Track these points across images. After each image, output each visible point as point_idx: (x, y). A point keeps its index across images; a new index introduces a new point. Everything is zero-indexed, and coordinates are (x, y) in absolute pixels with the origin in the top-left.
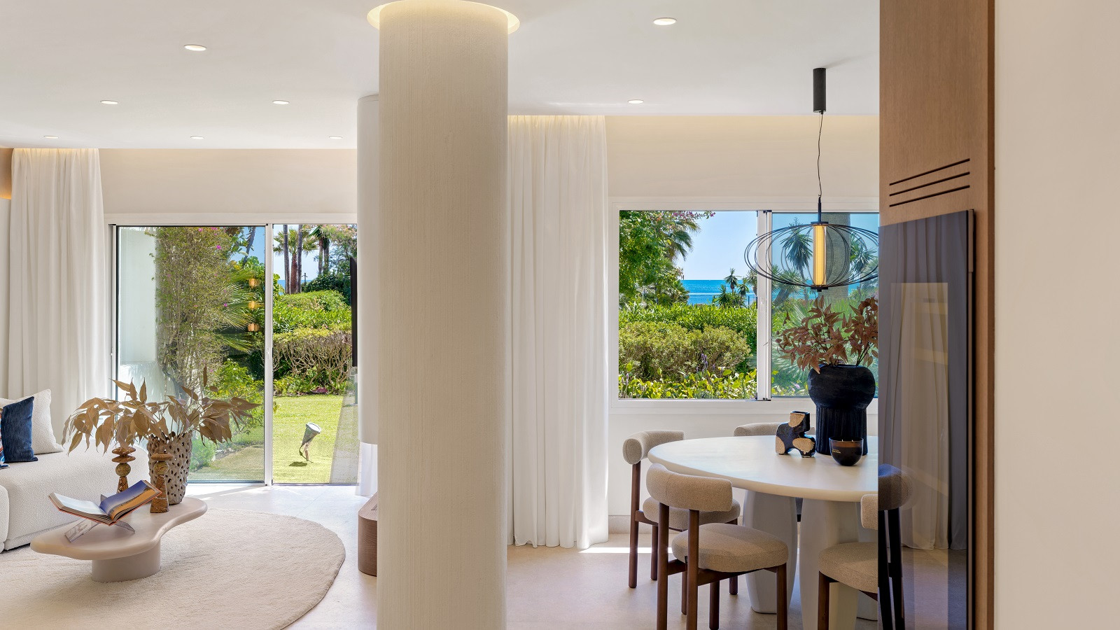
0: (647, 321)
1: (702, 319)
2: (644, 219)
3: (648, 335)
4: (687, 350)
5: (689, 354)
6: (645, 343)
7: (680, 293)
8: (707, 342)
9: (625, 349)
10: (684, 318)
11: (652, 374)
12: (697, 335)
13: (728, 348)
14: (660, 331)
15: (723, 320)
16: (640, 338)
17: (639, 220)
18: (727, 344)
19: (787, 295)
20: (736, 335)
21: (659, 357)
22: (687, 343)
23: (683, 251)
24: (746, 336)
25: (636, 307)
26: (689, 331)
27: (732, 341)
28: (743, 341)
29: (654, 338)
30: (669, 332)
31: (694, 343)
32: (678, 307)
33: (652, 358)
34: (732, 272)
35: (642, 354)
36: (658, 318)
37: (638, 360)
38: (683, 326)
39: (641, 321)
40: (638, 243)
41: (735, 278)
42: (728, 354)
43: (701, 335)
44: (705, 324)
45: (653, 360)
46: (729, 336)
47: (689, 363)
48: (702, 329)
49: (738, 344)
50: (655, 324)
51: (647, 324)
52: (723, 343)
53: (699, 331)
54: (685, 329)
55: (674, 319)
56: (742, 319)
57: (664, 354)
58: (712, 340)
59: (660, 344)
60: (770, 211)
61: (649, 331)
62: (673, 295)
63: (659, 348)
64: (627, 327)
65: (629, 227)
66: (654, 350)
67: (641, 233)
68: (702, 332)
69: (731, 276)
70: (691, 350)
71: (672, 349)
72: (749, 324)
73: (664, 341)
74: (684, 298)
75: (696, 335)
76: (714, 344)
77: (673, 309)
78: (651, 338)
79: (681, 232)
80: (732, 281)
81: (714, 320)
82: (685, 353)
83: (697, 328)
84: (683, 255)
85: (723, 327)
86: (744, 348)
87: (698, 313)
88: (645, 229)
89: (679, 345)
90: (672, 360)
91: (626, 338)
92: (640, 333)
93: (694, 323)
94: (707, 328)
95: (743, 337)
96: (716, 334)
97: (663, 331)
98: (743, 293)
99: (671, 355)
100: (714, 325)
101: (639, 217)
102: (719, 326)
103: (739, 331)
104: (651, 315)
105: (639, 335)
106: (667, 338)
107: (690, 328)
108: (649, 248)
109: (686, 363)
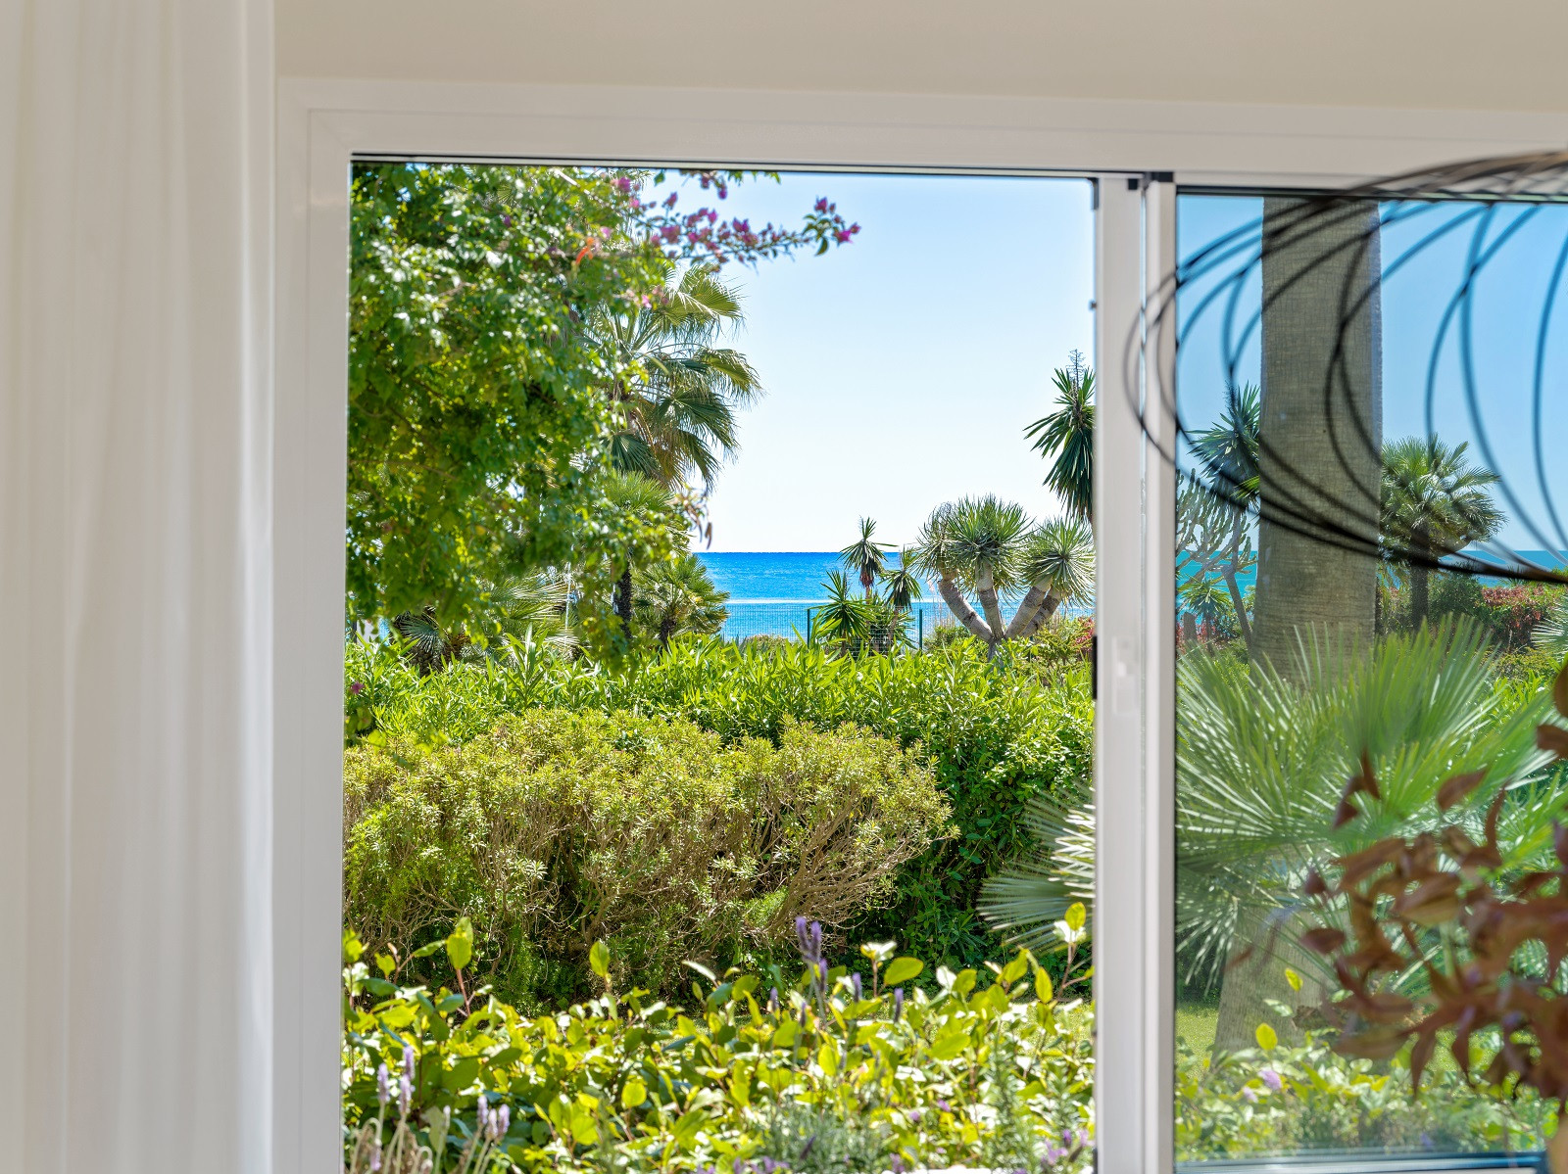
0: (573, 708)
1: (774, 696)
2: (518, 251)
3: (574, 761)
4: (718, 812)
5: (723, 826)
6: (565, 789)
7: (695, 599)
8: (792, 781)
9: (489, 815)
10: (709, 695)
11: (588, 905)
12: (758, 757)
13: (868, 806)
14: (618, 747)
15: (851, 700)
16: (545, 774)
17: (494, 259)
18: (866, 790)
19: (1049, 605)
20: (900, 756)
21: (617, 843)
22: (719, 789)
23: (703, 460)
24: (934, 759)
25: (532, 656)
26: (726, 741)
27: (887, 779)
28: (923, 776)
29: (598, 771)
30: (654, 747)
31: (746, 786)
32: (685, 655)
33: (590, 846)
34: (867, 531)
35: (553, 831)
36: (616, 695)
37: (534, 857)
38: (705, 724)
39: (549, 706)
40: (488, 370)
41: (876, 552)
42: (871, 828)
43: (772, 759)
44: (788, 719)
45: (595, 857)
46: (874, 760)
47: (727, 864)
48: (774, 734)
49: (906, 790)
50: (603, 718)
51: (573, 717)
52: (850, 788)
53: (766, 744)
54: (715, 738)
55: (674, 698)
56: (917, 695)
57: (634, 832)
58: (812, 777)
59: (619, 796)
60: (1166, 177)
61: (578, 746)
62: (673, 607)
63: (615, 811)
64: (495, 731)
65: (442, 284)
66: (598, 816)
67: (499, 321)
68: (777, 745)
69: (862, 544)
70: (736, 814)
71: (665, 812)
72: (945, 716)
73: (635, 783)
74: (710, 616)
75: (754, 756)
76: (822, 790)
77: (668, 662)
78: (585, 772)
79: (698, 393)
80: (866, 559)
81: (818, 701)
82: (712, 825)
83: (758, 732)
84: (706, 473)
85: (852, 725)
86: (927, 804)
87: (760, 673)
88: (518, 300)
89: (691, 797)
90: (664, 854)
91: (494, 774)
92: (546, 752)
93: (746, 711)
94: (794, 731)
95: (923, 763)
96: (826, 754)
97: (631, 745)
98: (901, 599)
99: (662, 834)
100: (817, 719)
101: (493, 242)
102: (837, 722)
103: (907, 741)
104: (588, 686)
105: (541, 761)
106: (648, 771)
107: (731, 735)
108: (538, 394)
109: (719, 863)
